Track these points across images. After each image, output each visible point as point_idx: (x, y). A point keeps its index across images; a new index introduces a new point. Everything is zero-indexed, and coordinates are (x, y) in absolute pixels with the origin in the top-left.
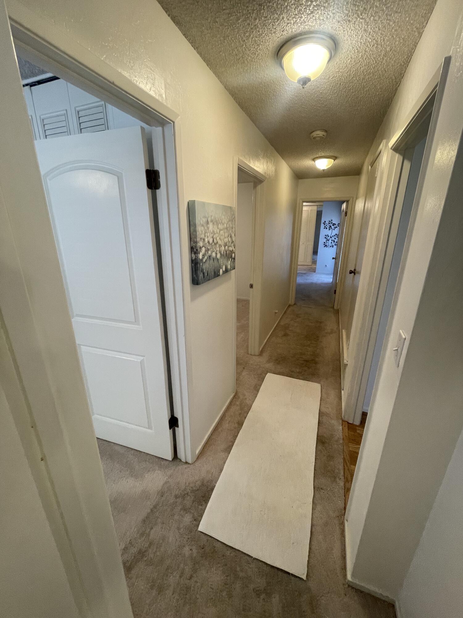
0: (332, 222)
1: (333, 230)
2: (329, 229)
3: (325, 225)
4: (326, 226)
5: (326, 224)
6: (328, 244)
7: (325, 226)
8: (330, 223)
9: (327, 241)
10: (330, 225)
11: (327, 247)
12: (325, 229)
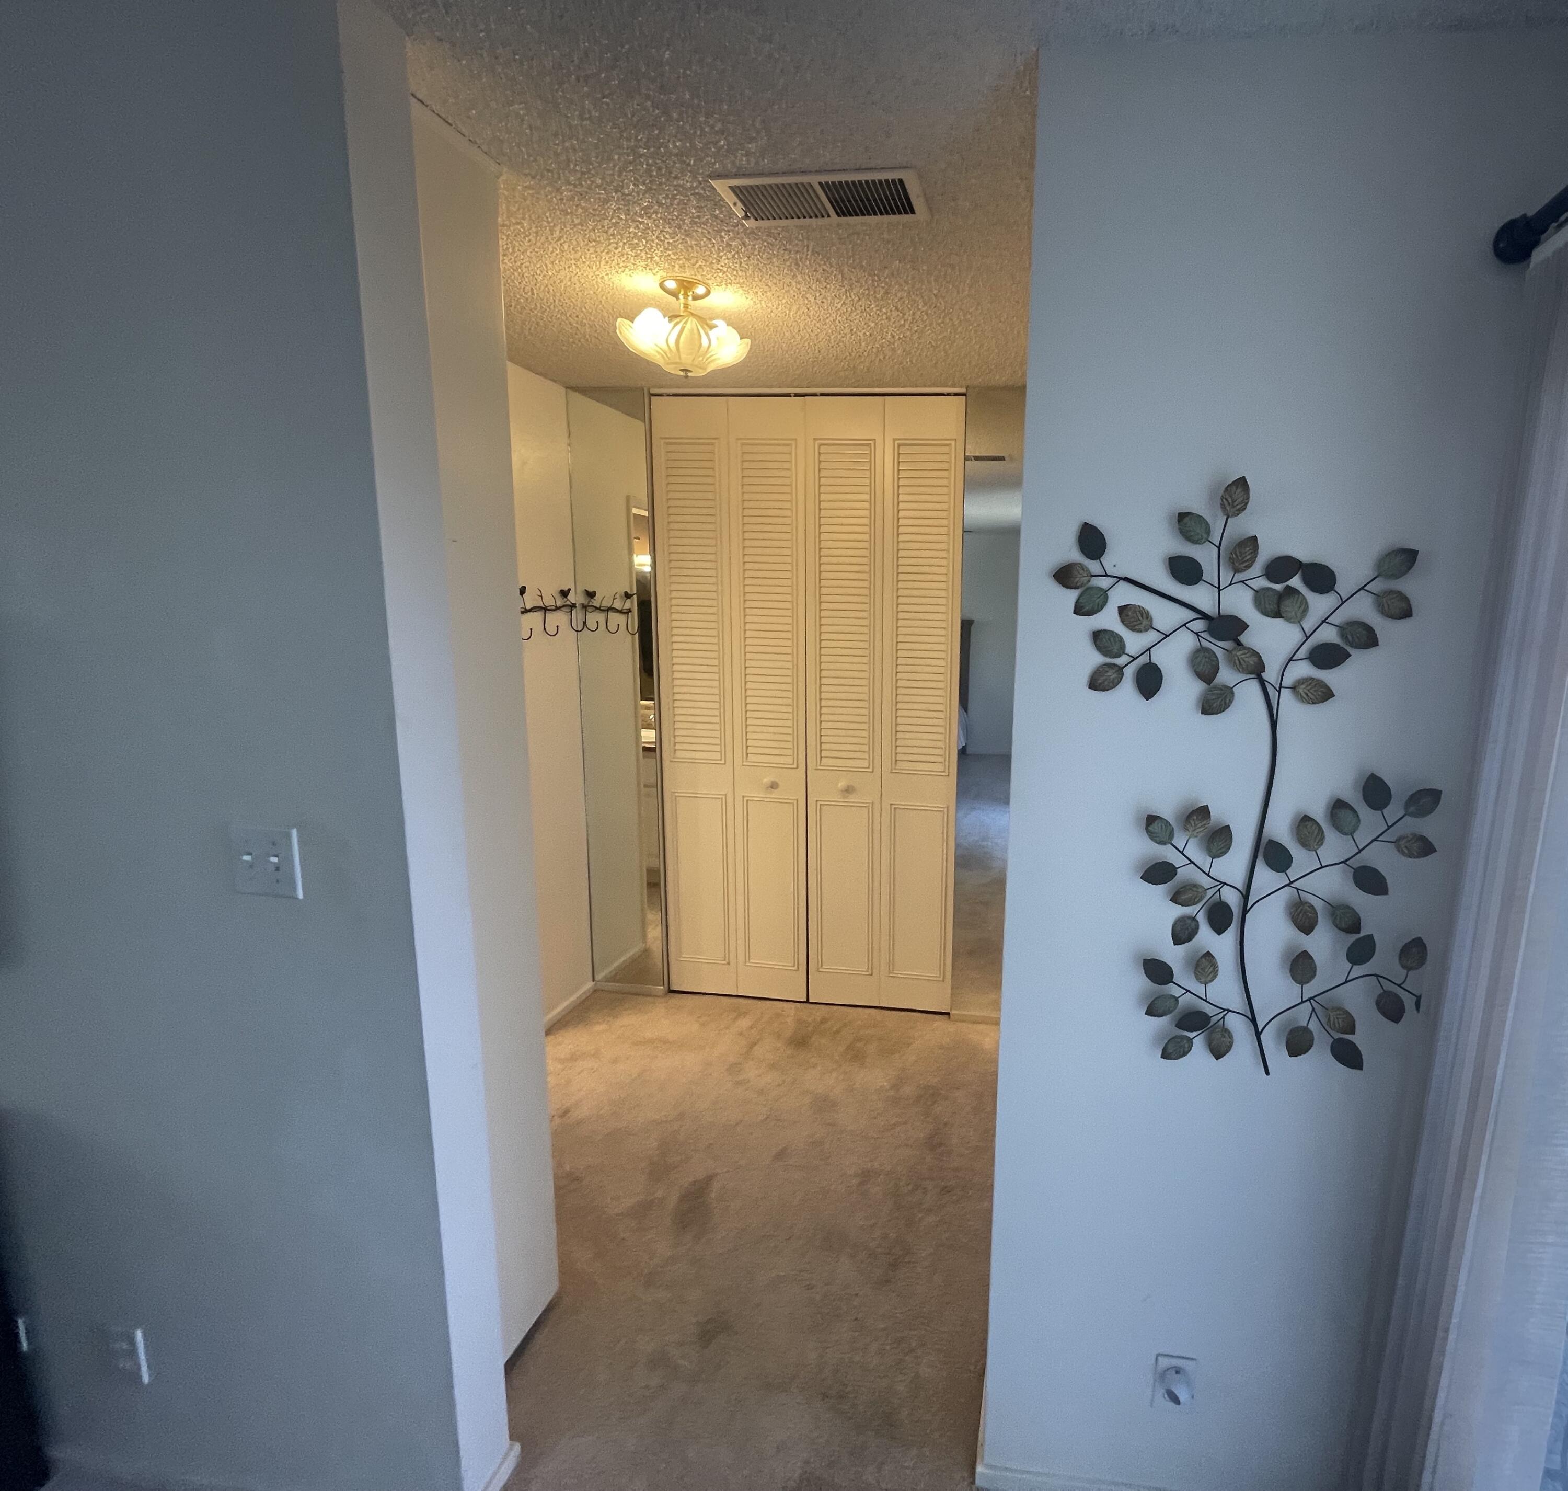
0: (1243, 525)
1: (1288, 704)
2: (1193, 688)
3: (1108, 619)
4: (1134, 642)
5: (1123, 595)
6: (1235, 1001)
7: (1103, 640)
8: (1205, 556)
9: (1206, 937)
10: (1201, 596)
11: (1219, 1050)
12: (1127, 688)
